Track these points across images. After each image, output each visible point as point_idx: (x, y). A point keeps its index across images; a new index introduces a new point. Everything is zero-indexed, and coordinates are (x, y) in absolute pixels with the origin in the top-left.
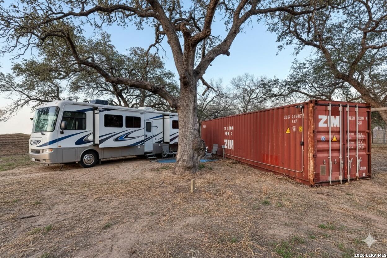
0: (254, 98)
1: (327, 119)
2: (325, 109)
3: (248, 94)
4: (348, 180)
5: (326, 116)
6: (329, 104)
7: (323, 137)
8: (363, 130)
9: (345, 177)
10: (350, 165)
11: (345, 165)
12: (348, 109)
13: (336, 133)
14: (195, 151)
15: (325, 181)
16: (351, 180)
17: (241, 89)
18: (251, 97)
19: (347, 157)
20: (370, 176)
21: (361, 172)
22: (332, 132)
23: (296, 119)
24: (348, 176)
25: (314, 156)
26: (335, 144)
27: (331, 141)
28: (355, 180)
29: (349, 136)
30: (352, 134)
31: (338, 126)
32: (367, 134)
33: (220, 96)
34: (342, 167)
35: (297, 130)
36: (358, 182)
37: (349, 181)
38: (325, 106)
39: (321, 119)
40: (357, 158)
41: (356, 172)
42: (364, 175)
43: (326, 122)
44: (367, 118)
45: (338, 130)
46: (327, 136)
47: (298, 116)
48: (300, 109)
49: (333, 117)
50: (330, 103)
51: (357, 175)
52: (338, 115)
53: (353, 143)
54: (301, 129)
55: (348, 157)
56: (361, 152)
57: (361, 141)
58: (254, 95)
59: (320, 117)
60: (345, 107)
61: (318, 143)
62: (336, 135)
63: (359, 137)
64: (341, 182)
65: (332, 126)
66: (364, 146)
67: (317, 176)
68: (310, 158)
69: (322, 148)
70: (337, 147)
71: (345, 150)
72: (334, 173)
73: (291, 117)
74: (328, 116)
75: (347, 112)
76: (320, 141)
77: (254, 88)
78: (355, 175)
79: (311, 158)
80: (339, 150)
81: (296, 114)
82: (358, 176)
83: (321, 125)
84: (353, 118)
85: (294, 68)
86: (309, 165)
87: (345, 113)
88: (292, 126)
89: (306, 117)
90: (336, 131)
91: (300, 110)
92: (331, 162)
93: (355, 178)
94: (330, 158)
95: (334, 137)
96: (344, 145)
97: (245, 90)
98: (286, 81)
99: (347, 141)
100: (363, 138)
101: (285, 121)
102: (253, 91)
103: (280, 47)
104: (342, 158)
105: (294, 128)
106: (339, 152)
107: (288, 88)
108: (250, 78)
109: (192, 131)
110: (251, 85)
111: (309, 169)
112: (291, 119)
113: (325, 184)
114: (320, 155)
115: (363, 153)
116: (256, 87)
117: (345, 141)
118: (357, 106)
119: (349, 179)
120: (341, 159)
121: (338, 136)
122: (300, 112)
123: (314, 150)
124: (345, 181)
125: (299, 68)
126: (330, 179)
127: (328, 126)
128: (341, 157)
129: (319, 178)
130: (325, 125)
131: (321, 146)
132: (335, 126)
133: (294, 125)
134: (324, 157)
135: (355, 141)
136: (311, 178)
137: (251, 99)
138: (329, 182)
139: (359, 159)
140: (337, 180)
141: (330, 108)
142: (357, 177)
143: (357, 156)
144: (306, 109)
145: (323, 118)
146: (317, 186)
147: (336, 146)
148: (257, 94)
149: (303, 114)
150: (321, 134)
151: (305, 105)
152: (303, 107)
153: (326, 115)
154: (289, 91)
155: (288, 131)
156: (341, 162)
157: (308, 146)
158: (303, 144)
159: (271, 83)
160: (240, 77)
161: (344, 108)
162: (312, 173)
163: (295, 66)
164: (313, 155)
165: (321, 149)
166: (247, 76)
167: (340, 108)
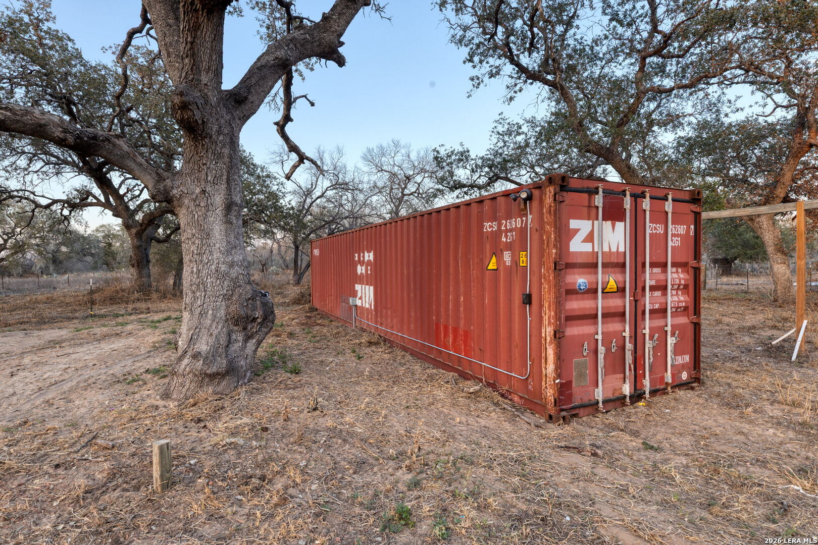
0: (412, 194)
1: (592, 232)
2: (586, 203)
3: (399, 184)
4: (644, 393)
5: (591, 221)
6: (597, 188)
7: (581, 280)
8: (684, 260)
9: (638, 387)
10: (651, 353)
11: (639, 352)
12: (646, 204)
13: (616, 269)
14: (236, 325)
15: (586, 400)
16: (653, 393)
17: (385, 173)
18: (406, 192)
19: (644, 331)
20: (697, 380)
21: (677, 370)
22: (605, 265)
23: (511, 230)
24: (647, 383)
25: (558, 335)
26: (612, 298)
27: (603, 289)
28: (664, 392)
29: (650, 277)
30: (656, 270)
31: (622, 249)
32: (691, 271)
33: (341, 186)
34: (631, 362)
35: (515, 262)
36: (671, 396)
37: (647, 395)
38: (586, 196)
39: (577, 231)
40: (669, 333)
41: (666, 371)
42: (684, 376)
43: (590, 238)
44: (692, 227)
45: (621, 260)
46: (592, 278)
47: (517, 223)
48: (522, 202)
49: (609, 223)
50: (600, 185)
51: (669, 378)
52: (622, 218)
53: (658, 294)
54: (524, 260)
55: (647, 331)
56: (677, 316)
57: (678, 289)
58: (411, 188)
59: (574, 224)
60: (639, 199)
61: (569, 297)
62: (615, 273)
63: (673, 279)
64: (628, 400)
65: (606, 249)
66: (685, 302)
67: (564, 389)
68: (546, 340)
69: (580, 309)
70: (616, 307)
71: (638, 315)
72: (610, 377)
73: (500, 225)
74: (596, 222)
75: (645, 211)
76: (572, 292)
77: (411, 173)
78: (663, 378)
79: (548, 339)
80: (623, 314)
81: (511, 219)
82: (670, 381)
83: (577, 245)
84: (660, 230)
85: (498, 133)
86: (543, 361)
87: (639, 213)
88: (502, 251)
89: (537, 226)
90: (615, 264)
91: (522, 206)
92: (601, 349)
93: (662, 387)
94: (599, 337)
95: (611, 278)
96: (636, 301)
97: (394, 175)
98: (482, 158)
99: (644, 289)
100: (683, 282)
101: (485, 237)
102: (408, 178)
103: (476, 81)
104: (630, 337)
105: (507, 257)
106: (624, 321)
107: (487, 173)
108: (403, 151)
109: (223, 268)
110: (405, 165)
111: (543, 369)
112: (499, 232)
113: (587, 410)
114: (573, 331)
115: (683, 320)
116: (416, 171)
117: (638, 289)
118: (670, 197)
119: (647, 392)
120: (627, 340)
121: (620, 278)
122: (523, 213)
123: (558, 317)
124: (637, 396)
125: (509, 133)
126: (599, 394)
127: (596, 250)
128: (627, 334)
129: (571, 395)
130: (587, 247)
131: (575, 305)
132: (614, 249)
133: (509, 247)
134: (583, 335)
135: (663, 288)
136: (550, 394)
137: (405, 195)
138: (598, 402)
139: (673, 335)
140: (617, 395)
141: (599, 200)
142: (667, 384)
143: (669, 329)
144: (535, 203)
145: (581, 226)
146: (564, 418)
147: (615, 303)
148: (419, 185)
149: (530, 217)
150: (576, 270)
151: (533, 191)
152: (530, 198)
153: (589, 219)
154: (490, 179)
155: (492, 266)
156: (629, 346)
157: (541, 306)
158: (528, 299)
159: (453, 157)
160: (381, 148)
161: (636, 201)
162: (550, 381)
163: (500, 129)
164: (555, 332)
165: (577, 313)
166: (397, 145)
167: (628, 202)
